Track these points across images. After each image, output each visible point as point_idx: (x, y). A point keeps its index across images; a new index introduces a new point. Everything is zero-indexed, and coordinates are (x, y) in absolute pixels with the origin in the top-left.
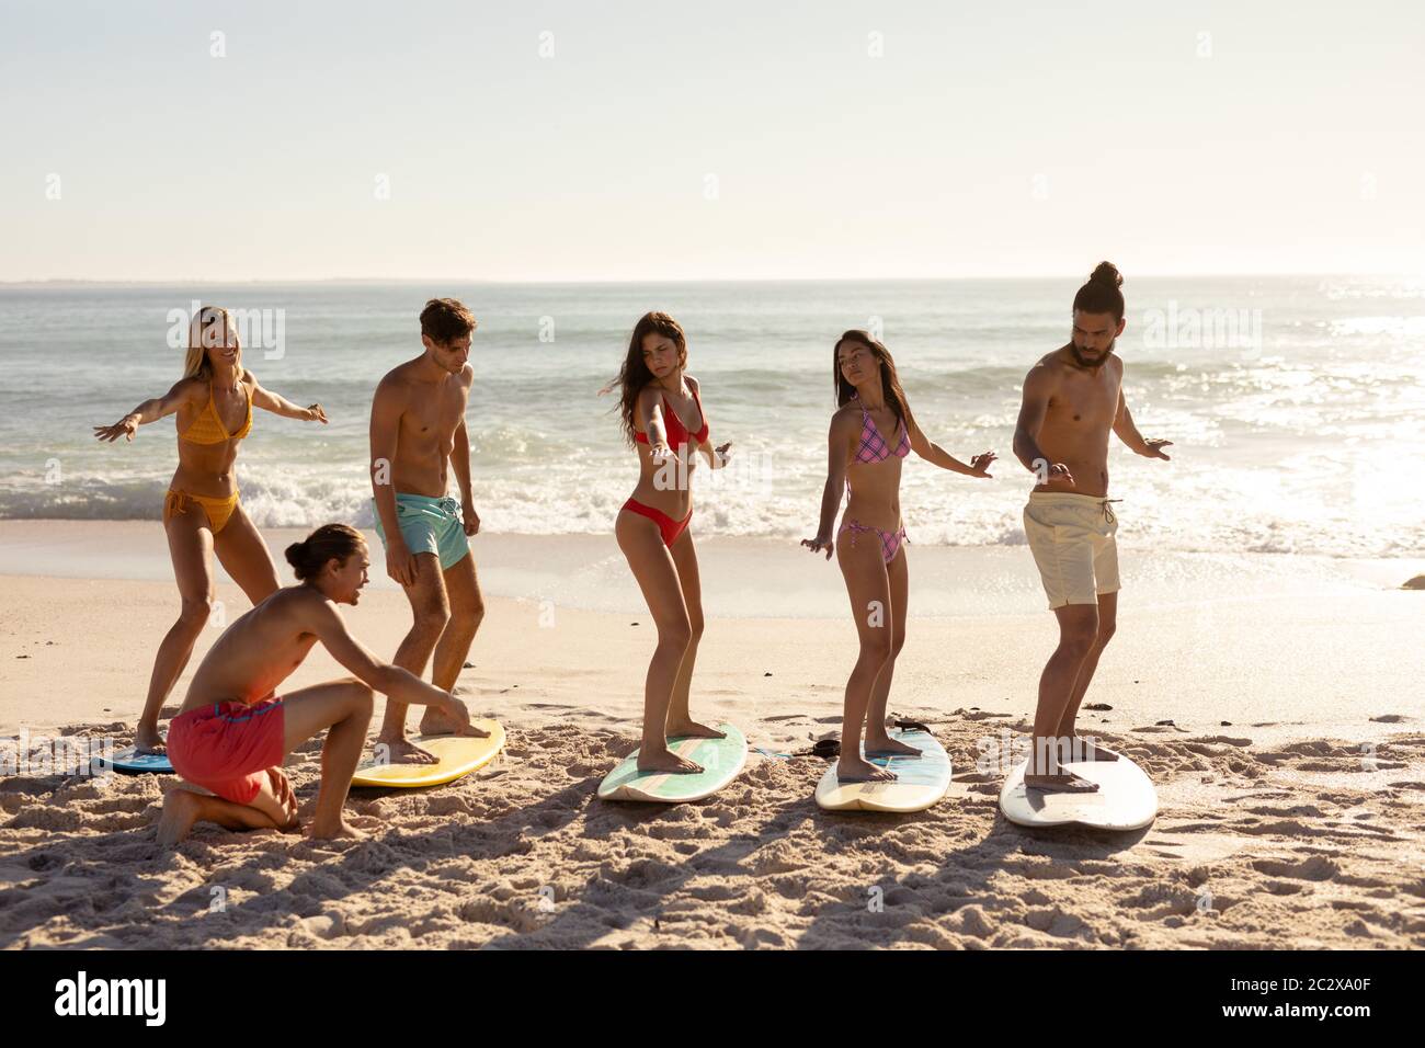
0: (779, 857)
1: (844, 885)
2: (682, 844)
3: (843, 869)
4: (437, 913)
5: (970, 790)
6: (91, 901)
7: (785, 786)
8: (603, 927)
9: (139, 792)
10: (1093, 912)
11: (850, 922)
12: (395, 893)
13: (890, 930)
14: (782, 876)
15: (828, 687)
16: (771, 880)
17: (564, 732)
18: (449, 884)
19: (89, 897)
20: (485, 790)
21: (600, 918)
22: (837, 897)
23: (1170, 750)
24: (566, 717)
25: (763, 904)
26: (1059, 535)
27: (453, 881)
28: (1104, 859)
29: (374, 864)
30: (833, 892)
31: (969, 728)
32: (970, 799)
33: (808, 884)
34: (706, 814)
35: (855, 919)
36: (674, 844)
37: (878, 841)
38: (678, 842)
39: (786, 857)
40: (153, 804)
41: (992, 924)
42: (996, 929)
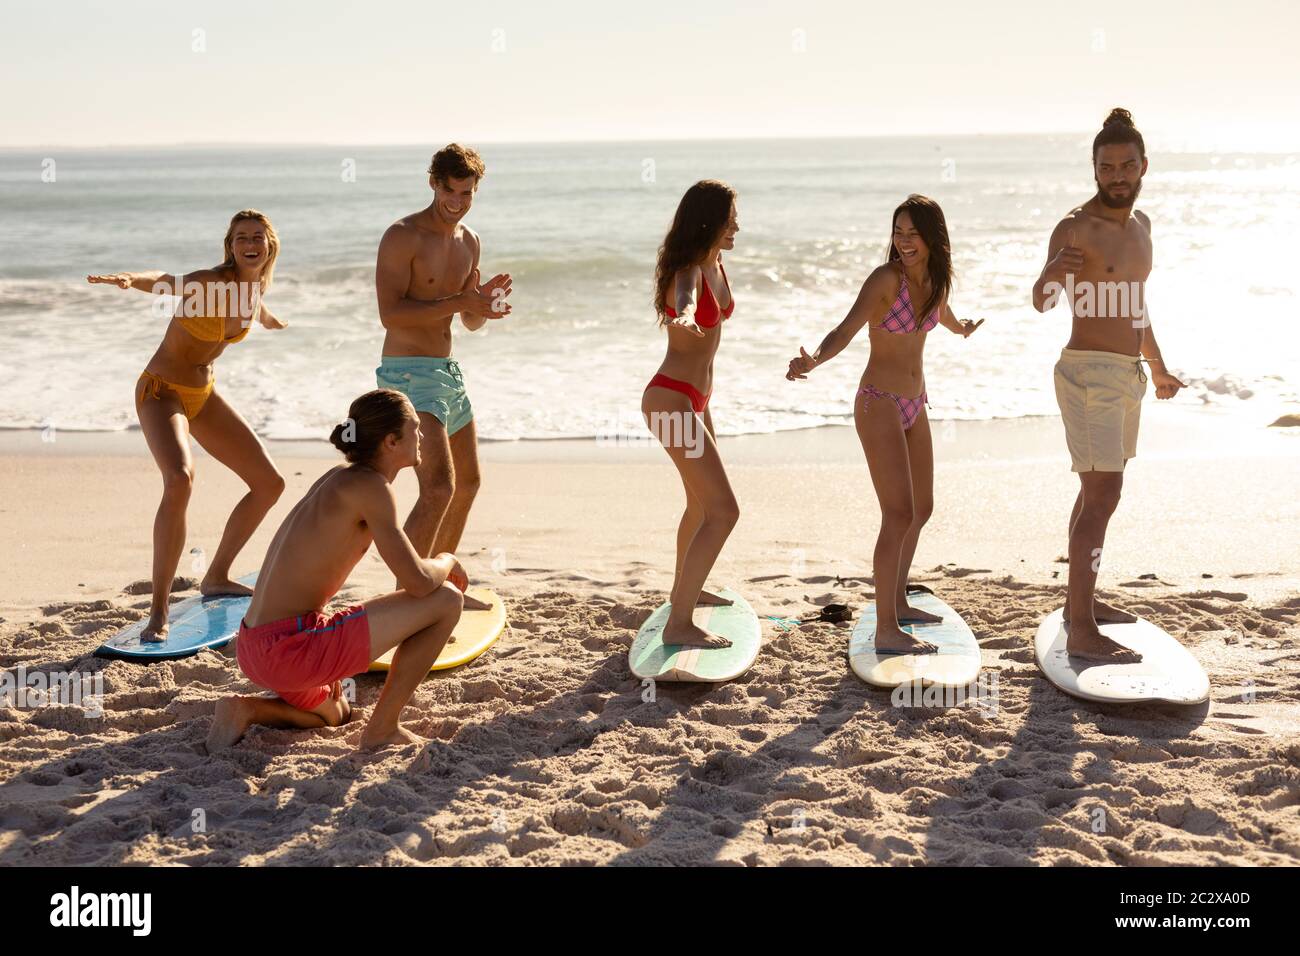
0: (857, 743)
1: (945, 778)
2: (746, 729)
3: (931, 756)
4: (531, 825)
5: (1002, 657)
6: (150, 822)
7: (813, 657)
8: (717, 837)
9: (156, 683)
10: (1217, 802)
11: (971, 822)
12: (473, 800)
13: (1021, 832)
14: (872, 766)
15: (792, 544)
16: (860, 771)
17: (558, 599)
18: (524, 786)
19: (148, 817)
20: (510, 670)
21: (708, 826)
22: (943, 792)
23: (1173, 607)
24: (550, 582)
25: (871, 803)
26: (1091, 399)
27: (529, 783)
28: (1186, 737)
29: (438, 765)
30: (934, 785)
31: (959, 587)
32: (1012, 668)
33: (904, 776)
34: (753, 692)
35: (976, 818)
36: (739, 731)
37: (947, 722)
38: (742, 727)
39: (864, 744)
40: (177, 698)
41: (1124, 821)
42: (1130, 829)
